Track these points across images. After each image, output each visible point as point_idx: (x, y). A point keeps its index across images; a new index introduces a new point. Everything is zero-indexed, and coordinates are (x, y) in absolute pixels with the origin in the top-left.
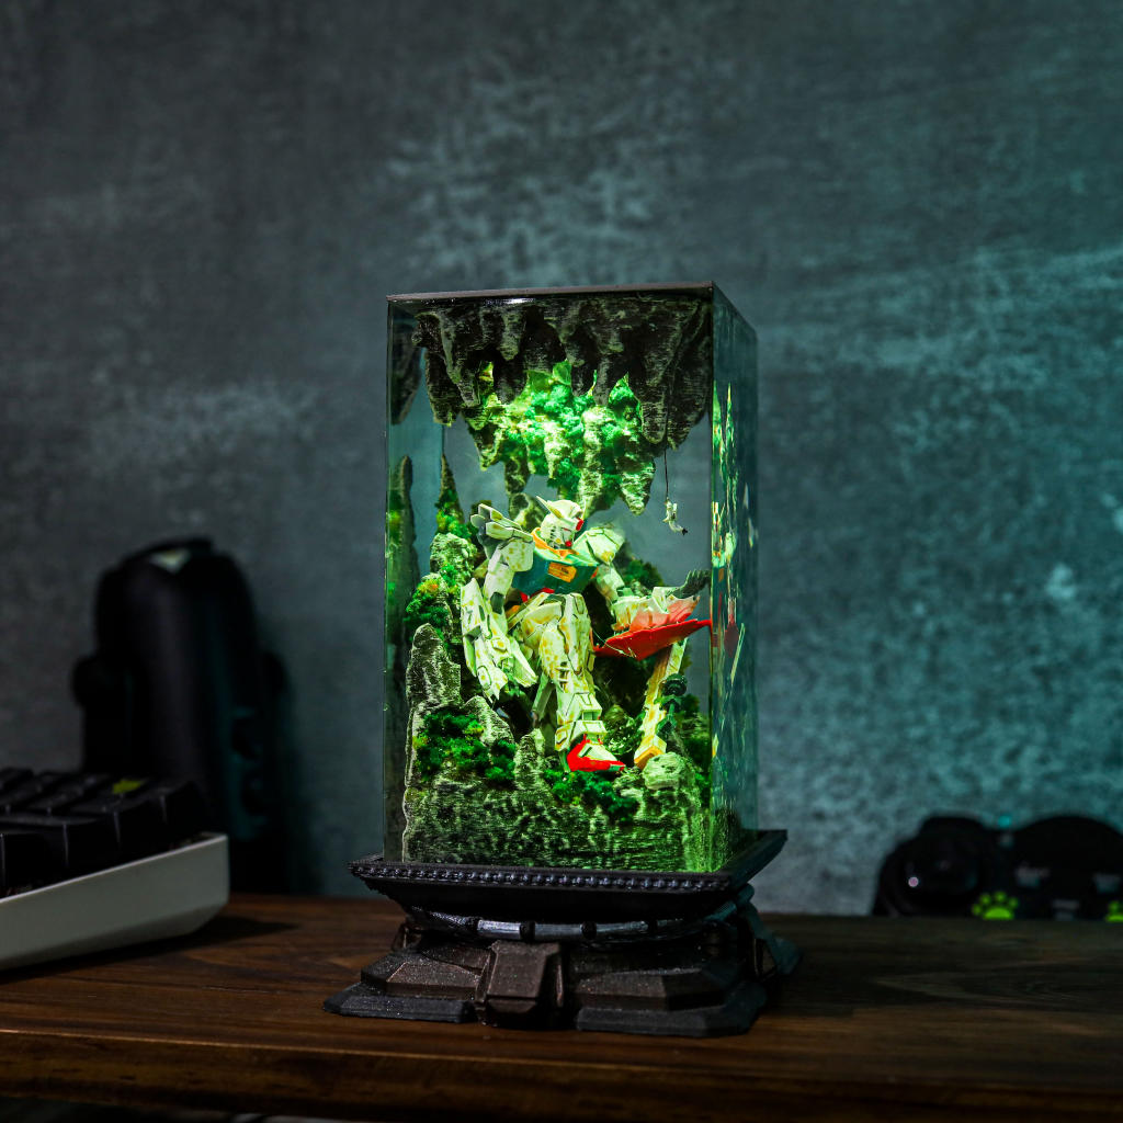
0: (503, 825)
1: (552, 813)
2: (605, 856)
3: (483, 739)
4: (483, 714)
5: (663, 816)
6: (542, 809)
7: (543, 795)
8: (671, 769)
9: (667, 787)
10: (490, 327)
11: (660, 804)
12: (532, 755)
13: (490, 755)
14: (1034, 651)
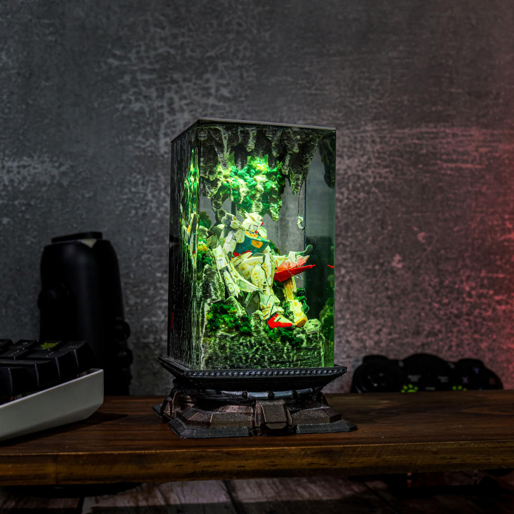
0: (247, 352)
1: (269, 346)
2: (290, 363)
3: (237, 315)
4: (235, 304)
5: (313, 345)
6: (264, 344)
7: (265, 338)
8: (316, 326)
9: (315, 333)
10: (243, 137)
11: (312, 340)
12: (259, 321)
13: (240, 322)
14: (387, 289)
